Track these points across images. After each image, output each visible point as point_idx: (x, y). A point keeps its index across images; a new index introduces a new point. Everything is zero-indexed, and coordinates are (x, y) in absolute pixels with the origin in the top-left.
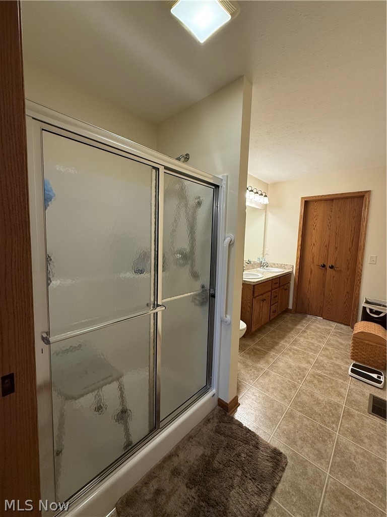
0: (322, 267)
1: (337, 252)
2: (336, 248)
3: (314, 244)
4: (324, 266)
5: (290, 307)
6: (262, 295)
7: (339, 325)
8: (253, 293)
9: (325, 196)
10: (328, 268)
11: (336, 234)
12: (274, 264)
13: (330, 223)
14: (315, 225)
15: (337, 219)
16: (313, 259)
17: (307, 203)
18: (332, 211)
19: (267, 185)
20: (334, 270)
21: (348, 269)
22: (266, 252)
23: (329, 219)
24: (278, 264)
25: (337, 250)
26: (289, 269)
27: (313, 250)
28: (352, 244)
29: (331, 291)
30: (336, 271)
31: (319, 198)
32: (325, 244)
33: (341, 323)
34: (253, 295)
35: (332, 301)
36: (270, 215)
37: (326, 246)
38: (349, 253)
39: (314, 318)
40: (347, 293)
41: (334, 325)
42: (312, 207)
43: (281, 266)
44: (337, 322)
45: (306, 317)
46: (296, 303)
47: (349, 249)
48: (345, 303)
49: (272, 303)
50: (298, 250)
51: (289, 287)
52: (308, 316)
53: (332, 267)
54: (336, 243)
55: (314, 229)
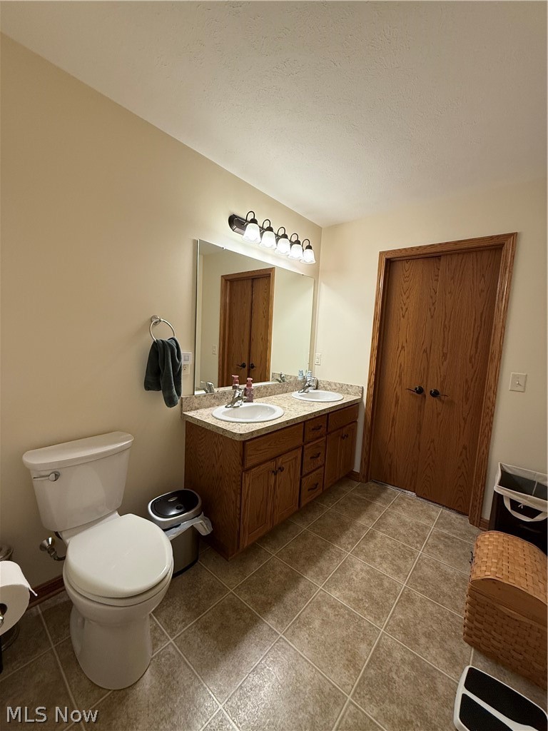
0: (418, 392)
1: (445, 363)
2: (445, 355)
3: (403, 347)
4: (420, 391)
5: (357, 469)
6: (274, 458)
7: (447, 512)
8: (243, 460)
9: (426, 247)
10: (428, 395)
11: (445, 326)
12: (330, 384)
13: (433, 304)
14: (404, 309)
15: (448, 296)
16: (400, 376)
17: (391, 264)
18: (437, 280)
19: (317, 230)
20: (440, 400)
21: (467, 399)
22: (316, 360)
23: (431, 297)
24: (335, 384)
25: (445, 359)
26: (355, 395)
27: (400, 359)
28: (477, 348)
29: (433, 441)
30: (443, 402)
31: (413, 253)
32: (424, 347)
33: (450, 508)
34: (243, 465)
35: (433, 462)
36: (323, 289)
37: (425, 351)
38: (470, 365)
39: (399, 492)
40: (465, 448)
41: (437, 512)
42: (400, 272)
43: (341, 388)
44: (443, 506)
45: (385, 489)
46: (366, 462)
47: (471, 358)
48: (459, 468)
49: (305, 471)
50: (371, 357)
51: (354, 431)
52: (389, 487)
53: (435, 394)
54: (443, 346)
55: (403, 317)
